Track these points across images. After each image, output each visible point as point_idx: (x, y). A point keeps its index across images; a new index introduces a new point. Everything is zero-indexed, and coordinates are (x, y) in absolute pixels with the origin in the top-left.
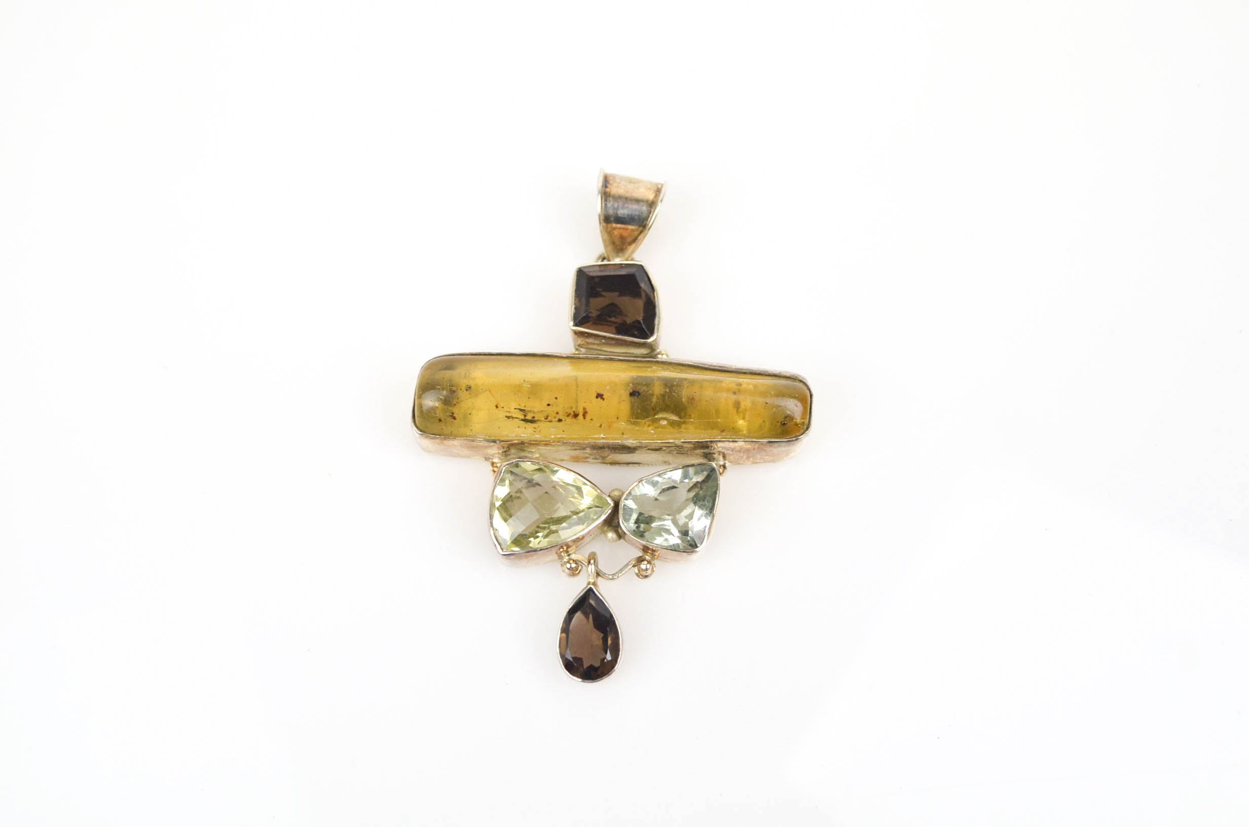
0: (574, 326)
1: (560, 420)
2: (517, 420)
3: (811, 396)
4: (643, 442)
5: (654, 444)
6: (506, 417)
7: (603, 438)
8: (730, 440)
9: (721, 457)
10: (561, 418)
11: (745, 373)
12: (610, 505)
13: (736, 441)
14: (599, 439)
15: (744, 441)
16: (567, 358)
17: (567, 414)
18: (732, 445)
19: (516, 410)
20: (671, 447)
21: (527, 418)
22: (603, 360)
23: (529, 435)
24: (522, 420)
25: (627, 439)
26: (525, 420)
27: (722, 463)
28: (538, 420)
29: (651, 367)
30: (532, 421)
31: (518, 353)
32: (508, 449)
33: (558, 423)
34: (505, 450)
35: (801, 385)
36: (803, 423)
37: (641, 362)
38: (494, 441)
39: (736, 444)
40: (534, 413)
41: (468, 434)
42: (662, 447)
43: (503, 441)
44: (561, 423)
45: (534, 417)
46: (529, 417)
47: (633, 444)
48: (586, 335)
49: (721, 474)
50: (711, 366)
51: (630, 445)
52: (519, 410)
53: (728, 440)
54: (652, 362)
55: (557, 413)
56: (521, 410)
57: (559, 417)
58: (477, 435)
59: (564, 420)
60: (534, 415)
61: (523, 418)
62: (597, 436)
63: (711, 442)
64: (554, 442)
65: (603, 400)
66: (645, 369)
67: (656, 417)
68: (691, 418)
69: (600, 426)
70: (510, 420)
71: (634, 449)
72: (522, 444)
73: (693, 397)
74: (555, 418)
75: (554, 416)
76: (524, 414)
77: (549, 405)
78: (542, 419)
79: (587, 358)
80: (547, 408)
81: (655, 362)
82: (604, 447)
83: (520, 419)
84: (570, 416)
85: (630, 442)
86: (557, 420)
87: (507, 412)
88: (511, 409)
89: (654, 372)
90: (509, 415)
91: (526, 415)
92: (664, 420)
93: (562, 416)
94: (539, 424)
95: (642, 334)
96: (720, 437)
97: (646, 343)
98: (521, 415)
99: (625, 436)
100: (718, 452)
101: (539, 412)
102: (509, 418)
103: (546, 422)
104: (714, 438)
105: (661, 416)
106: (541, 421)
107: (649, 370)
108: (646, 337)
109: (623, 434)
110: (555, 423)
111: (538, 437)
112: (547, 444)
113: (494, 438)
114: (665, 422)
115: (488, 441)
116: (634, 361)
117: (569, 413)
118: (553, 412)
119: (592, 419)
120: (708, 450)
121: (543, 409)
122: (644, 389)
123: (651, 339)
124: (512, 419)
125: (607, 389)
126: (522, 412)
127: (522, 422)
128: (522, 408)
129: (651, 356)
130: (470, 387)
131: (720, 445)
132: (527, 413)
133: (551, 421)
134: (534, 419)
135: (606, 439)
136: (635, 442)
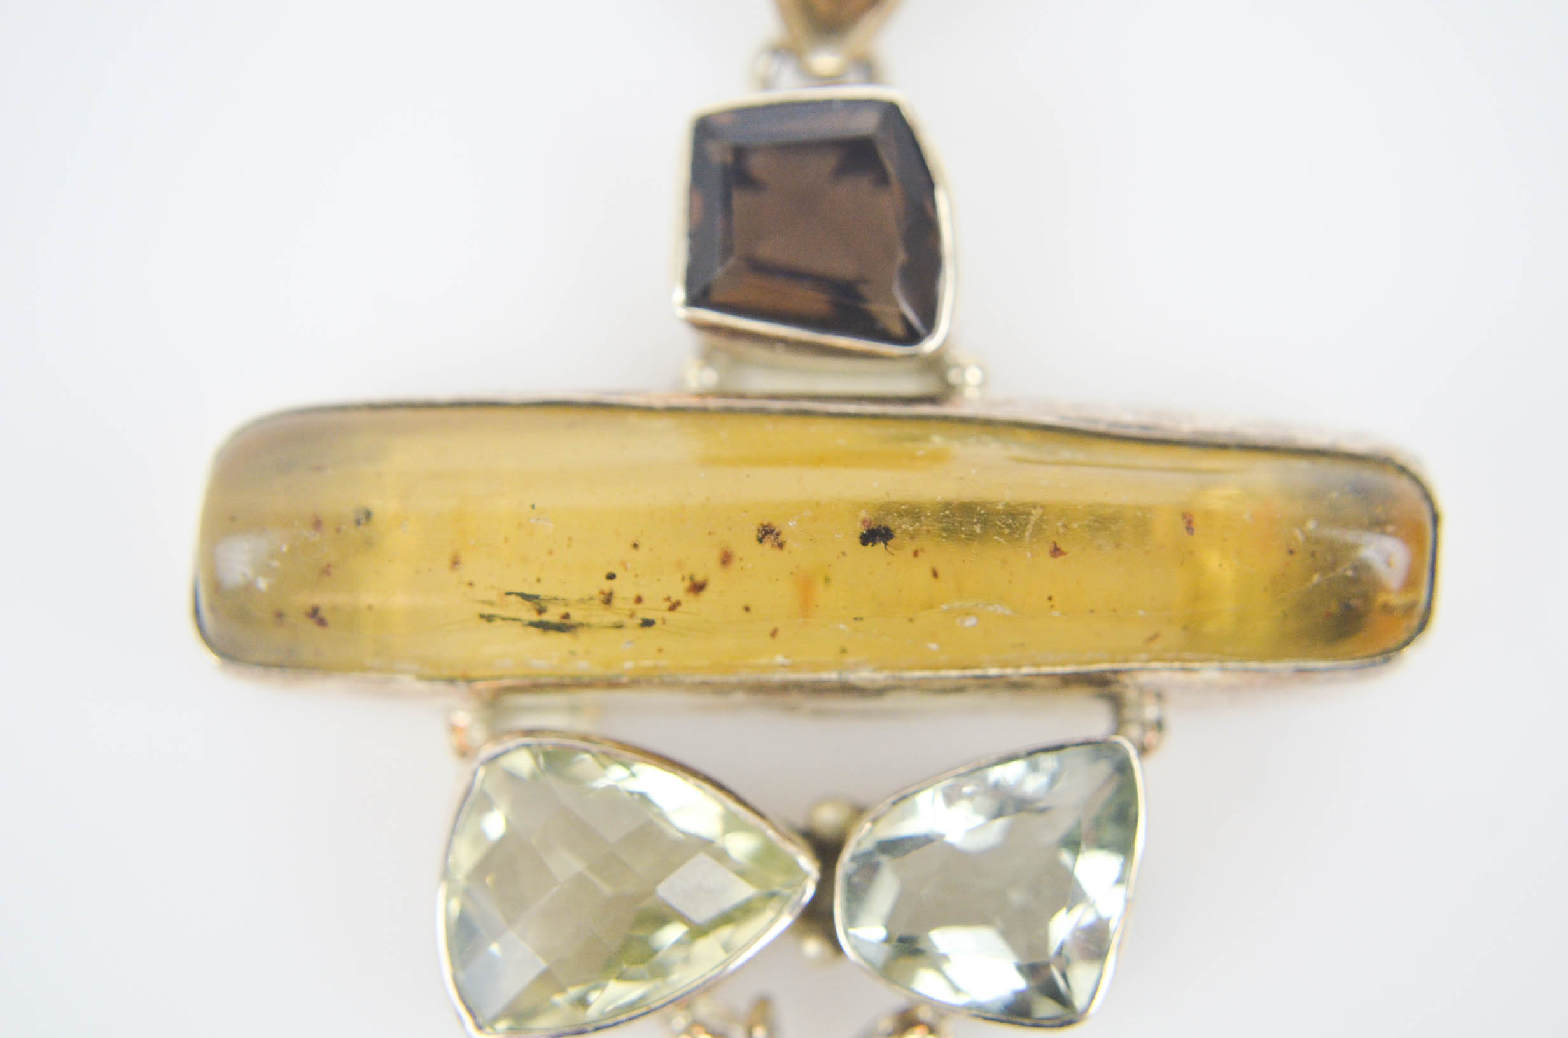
0: (688, 305)
1: (647, 623)
2: (518, 623)
3: (1435, 519)
4: (904, 674)
6: (482, 616)
7: (783, 666)
8: (1176, 664)
9: (1150, 700)
10: (650, 616)
12: (806, 875)
13: (1193, 668)
14: (771, 668)
15: (1218, 669)
17: (668, 604)
18: (1180, 677)
19: (513, 598)
20: (991, 685)
21: (545, 617)
22: (778, 414)
23: (556, 662)
24: (533, 624)
25: (856, 667)
26: (544, 626)
27: (1152, 714)
28: (581, 625)
29: (928, 438)
30: (563, 627)
32: (494, 700)
33: (640, 631)
34: (486, 700)
35: (1404, 484)
36: (1410, 608)
38: (451, 681)
39: (1195, 677)
40: (566, 605)
41: (368, 661)
42: (965, 685)
43: (475, 682)
44: (648, 631)
45: (566, 616)
46: (553, 615)
47: (874, 681)
51: (859, 683)
52: (519, 599)
53: (1169, 665)
54: (930, 418)
55: (639, 600)
56: (527, 597)
57: (643, 613)
58: (396, 662)
59: (658, 622)
60: (569, 610)
61: (535, 617)
62: (763, 661)
63: (1116, 672)
64: (636, 682)
65: (781, 546)
66: (909, 446)
67: (944, 607)
68: (1052, 607)
69: (774, 633)
70: (493, 624)
71: (879, 692)
72: (537, 687)
73: (1058, 546)
74: (632, 615)
75: (630, 610)
76: (535, 609)
77: (611, 577)
78: (593, 620)
79: (729, 411)
80: (607, 585)
81: (946, 419)
82: (785, 688)
83: (527, 623)
84: (679, 609)
85: (863, 676)
86: (640, 622)
87: (484, 602)
88: (493, 596)
89: (936, 458)
90: (488, 611)
91: (541, 611)
92: (968, 614)
93: (654, 609)
94: (584, 635)
95: (898, 329)
96: (1143, 656)
97: (911, 357)
98: (529, 611)
99: (850, 659)
100: (1142, 690)
101: (582, 601)
102: (489, 618)
103: (605, 627)
104: (1126, 661)
105: (957, 604)
106: (589, 626)
107: (921, 449)
108: (912, 337)
109: (844, 651)
110: (633, 631)
111: (583, 666)
112: (612, 684)
113: (447, 673)
114: (970, 622)
115: (431, 679)
116: (875, 417)
117: (674, 600)
118: (624, 599)
119: (747, 609)
120: (1107, 690)
121: (595, 592)
122: (907, 526)
123: (929, 346)
124: (499, 622)
125: (789, 527)
126: (528, 604)
127: (532, 630)
128: (527, 591)
129: (931, 399)
130: (368, 515)
131: (1144, 678)
132: (543, 604)
133: (619, 626)
134: (567, 621)
135: (794, 667)
136: (881, 677)
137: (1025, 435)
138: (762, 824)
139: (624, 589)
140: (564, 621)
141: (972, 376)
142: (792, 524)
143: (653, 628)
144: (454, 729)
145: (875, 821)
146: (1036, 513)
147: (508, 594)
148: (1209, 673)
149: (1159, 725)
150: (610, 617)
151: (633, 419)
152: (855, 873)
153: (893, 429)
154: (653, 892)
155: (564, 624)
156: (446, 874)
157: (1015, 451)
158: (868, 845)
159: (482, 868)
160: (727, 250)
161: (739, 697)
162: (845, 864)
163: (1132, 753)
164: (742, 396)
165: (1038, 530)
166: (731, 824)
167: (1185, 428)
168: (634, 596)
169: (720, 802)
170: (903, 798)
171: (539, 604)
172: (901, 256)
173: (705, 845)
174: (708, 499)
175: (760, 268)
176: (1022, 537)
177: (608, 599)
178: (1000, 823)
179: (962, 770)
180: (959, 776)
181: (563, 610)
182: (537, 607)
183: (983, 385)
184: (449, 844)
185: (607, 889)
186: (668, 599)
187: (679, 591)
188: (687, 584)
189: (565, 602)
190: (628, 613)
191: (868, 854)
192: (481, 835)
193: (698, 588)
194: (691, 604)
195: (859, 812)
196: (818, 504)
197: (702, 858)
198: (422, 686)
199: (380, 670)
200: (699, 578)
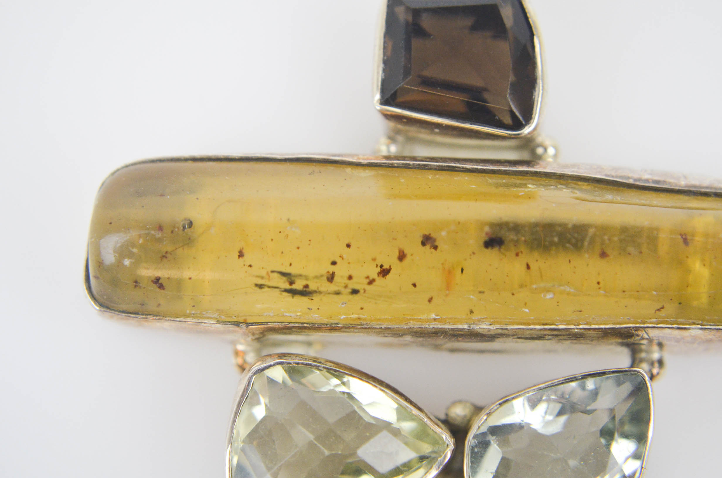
0: (382, 104)
1: (355, 292)
2: (278, 290)
4: (510, 327)
5: (528, 332)
6: (256, 285)
7: (435, 320)
8: (674, 326)
9: (655, 348)
10: (357, 287)
11: (706, 195)
12: (446, 446)
13: (685, 329)
14: (428, 321)
15: (701, 329)
16: (371, 165)
17: (368, 281)
18: (677, 333)
19: (276, 275)
20: (560, 335)
21: (294, 287)
22: (435, 169)
23: (299, 314)
24: (286, 291)
25: (479, 322)
26: (293, 292)
27: (656, 356)
28: (315, 292)
29: (525, 185)
30: (305, 292)
31: (279, 157)
32: (261, 336)
33: (351, 297)
34: (257, 336)
37: (506, 173)
38: (237, 324)
39: (685, 333)
40: (307, 280)
41: (188, 312)
42: (545, 335)
43: (252, 324)
44: (356, 297)
45: (307, 286)
46: (298, 285)
47: (489, 330)
48: (405, 120)
49: (652, 377)
50: (640, 180)
51: (480, 331)
52: (279, 275)
53: (670, 326)
54: (526, 173)
55: (350, 278)
56: (283, 274)
57: (353, 285)
58: (204, 313)
59: (362, 291)
60: (308, 283)
61: (288, 287)
62: (423, 317)
63: (637, 329)
64: (346, 328)
65: (436, 248)
66: (514, 189)
67: (534, 286)
68: (600, 288)
69: (430, 300)
70: (263, 290)
71: (492, 337)
72: (287, 329)
73: (605, 251)
74: (346, 287)
75: (345, 283)
76: (288, 281)
77: (334, 263)
78: (322, 289)
79: (407, 167)
80: (332, 269)
81: (536, 174)
82: (436, 333)
83: (283, 290)
84: (374, 283)
85: (483, 327)
86: (350, 291)
87: (258, 277)
88: (263, 273)
89: (530, 197)
90: (260, 282)
91: (291, 283)
92: (548, 291)
93: (359, 283)
94: (316, 297)
95: (508, 120)
96: (654, 320)
97: (516, 137)
98: (284, 282)
99: (475, 317)
100: (650, 341)
101: (316, 277)
102: (261, 286)
103: (329, 293)
104: (644, 323)
105: (542, 285)
106: (320, 293)
107: (521, 191)
108: (518, 125)
109: (472, 312)
110: (346, 297)
111: (315, 317)
112: (332, 328)
113: (235, 319)
114: (549, 296)
115: (225, 323)
116: (493, 172)
117: (371, 278)
118: (342, 277)
119: (414, 285)
120: (631, 340)
121: (324, 272)
122: (512, 236)
123: (526, 131)
124: (266, 289)
125: (441, 236)
126: (285, 278)
127: (285, 294)
128: (284, 270)
129: (527, 163)
130: (191, 224)
131: (653, 333)
132: (293, 278)
133: (338, 293)
134: (307, 289)
135: (440, 320)
136: (494, 328)
137: (584, 186)
138: (422, 415)
139: (341, 271)
140: (305, 289)
141: (551, 151)
142: (444, 233)
143: (358, 295)
144: (237, 353)
145: (489, 414)
146: (591, 231)
147: (273, 272)
148: (695, 332)
149: (661, 362)
150: (332, 287)
151: (349, 170)
152: (476, 446)
153: (505, 180)
154: (355, 453)
155: (306, 291)
156: (231, 440)
157: (578, 194)
158: (484, 429)
159: (252, 436)
160: (407, 72)
161: (408, 338)
162: (470, 440)
163: (647, 379)
164: (414, 159)
165: (592, 242)
166: (402, 414)
167: (682, 184)
168: (347, 275)
169: (396, 400)
170: (505, 401)
171: (291, 279)
172: (512, 78)
173: (387, 426)
174: (393, 218)
175: (427, 82)
176: (582, 246)
177: (331, 278)
178: (563, 419)
179: (543, 385)
180: (540, 389)
181: (304, 283)
182: (289, 280)
183: (555, 156)
184: (234, 421)
185: (327, 453)
186: (368, 277)
187: (374, 272)
188: (379, 269)
189: (306, 278)
190: (343, 285)
191: (484, 434)
192: (251, 416)
193: (385, 272)
194: (380, 281)
195: (478, 409)
196: (459, 223)
197: (385, 434)
198: (220, 326)
199: (194, 316)
200: (386, 267)
